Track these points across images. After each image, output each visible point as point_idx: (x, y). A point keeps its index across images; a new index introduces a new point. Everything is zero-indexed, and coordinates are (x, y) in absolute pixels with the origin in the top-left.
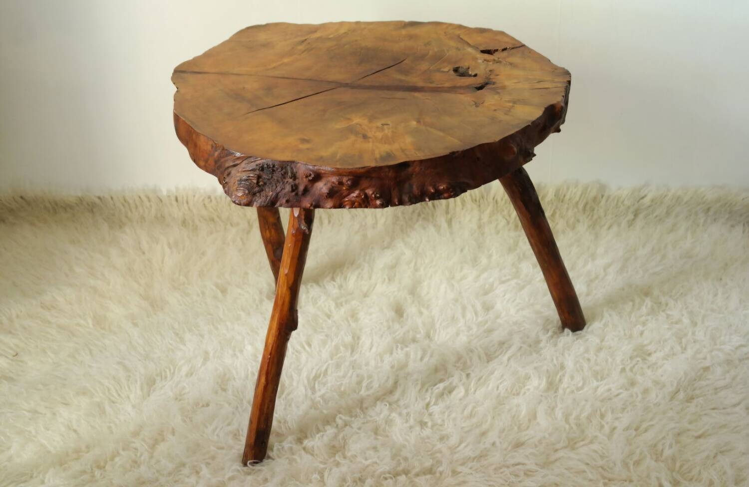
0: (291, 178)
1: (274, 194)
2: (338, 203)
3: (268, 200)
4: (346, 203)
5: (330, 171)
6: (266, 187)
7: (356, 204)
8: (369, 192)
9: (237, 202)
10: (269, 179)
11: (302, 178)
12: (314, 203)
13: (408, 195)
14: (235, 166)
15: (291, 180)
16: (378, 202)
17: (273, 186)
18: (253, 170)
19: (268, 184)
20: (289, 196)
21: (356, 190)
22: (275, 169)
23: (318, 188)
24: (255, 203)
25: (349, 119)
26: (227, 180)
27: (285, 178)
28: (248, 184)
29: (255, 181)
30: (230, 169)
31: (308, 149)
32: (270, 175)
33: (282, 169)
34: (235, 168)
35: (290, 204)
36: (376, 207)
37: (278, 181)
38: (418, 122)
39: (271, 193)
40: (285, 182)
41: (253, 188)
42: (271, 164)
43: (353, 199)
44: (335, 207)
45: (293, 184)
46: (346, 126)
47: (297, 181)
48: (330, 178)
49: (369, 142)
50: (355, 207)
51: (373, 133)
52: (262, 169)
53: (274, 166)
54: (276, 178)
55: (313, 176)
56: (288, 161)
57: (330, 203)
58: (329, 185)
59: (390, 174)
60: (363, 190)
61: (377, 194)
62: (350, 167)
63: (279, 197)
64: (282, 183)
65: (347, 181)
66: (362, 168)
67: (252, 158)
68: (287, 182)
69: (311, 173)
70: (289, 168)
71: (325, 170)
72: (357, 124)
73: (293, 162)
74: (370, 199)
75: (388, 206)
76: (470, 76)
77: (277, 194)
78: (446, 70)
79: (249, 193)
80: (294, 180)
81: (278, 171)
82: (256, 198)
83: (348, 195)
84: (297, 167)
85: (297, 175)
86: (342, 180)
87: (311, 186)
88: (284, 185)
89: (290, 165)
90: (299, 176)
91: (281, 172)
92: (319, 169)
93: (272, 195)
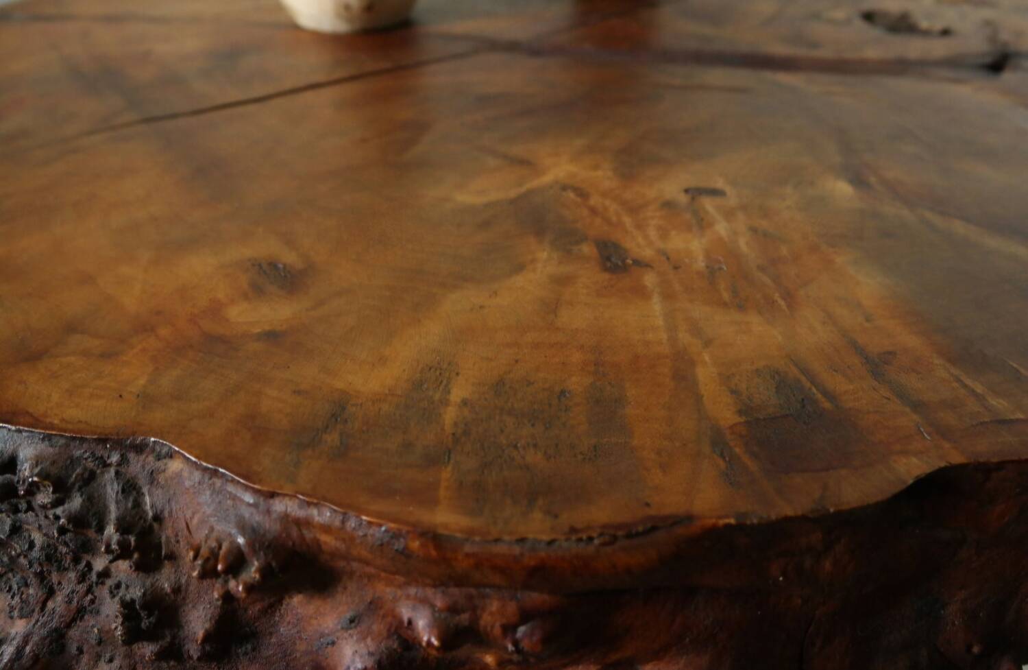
1: (39, 632)
15: (123, 569)
17: (26, 585)
22: (20, 488)
25: (523, 162)
27: (87, 548)
31: (272, 336)
37: (51, 556)
38: (858, 181)
39: (20, 625)
45: (136, 593)
46: (513, 193)
47: (165, 580)
49: (641, 293)
51: (653, 233)
53: (10, 464)
54: (38, 538)
55: (254, 573)
58: (379, 626)
63: (72, 649)
64: (73, 575)
65: (509, 629)
66: (631, 536)
68: (104, 574)
72: (564, 188)
73: (133, 444)
76: (926, 33)
78: (840, 14)
80: (149, 567)
84: (161, 478)
85: (163, 539)
86: (475, 619)
87: (258, 607)
88: (89, 590)
89: (119, 464)
90: (178, 542)
91: (59, 511)
92: (300, 523)
93: (26, 639)
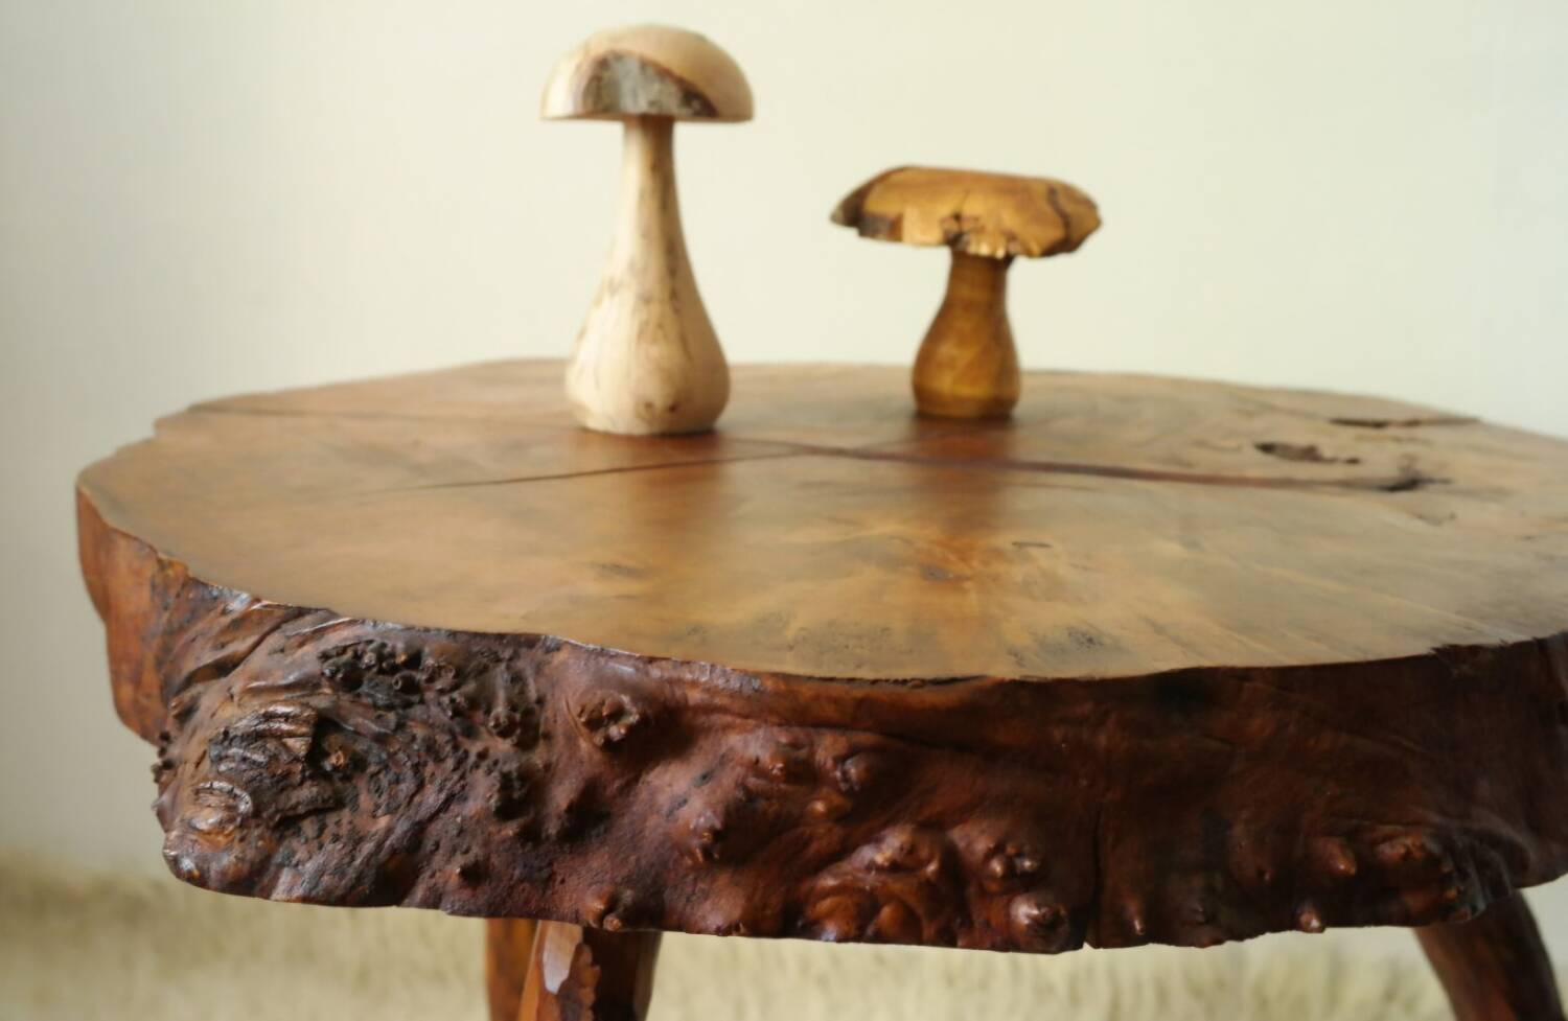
0: (504, 733)
1: (402, 827)
2: (775, 901)
3: (358, 862)
4: (825, 905)
5: (733, 695)
6: (362, 784)
7: (886, 912)
8: (975, 839)
9: (187, 864)
10: (380, 739)
11: (571, 740)
12: (628, 895)
13: (1198, 882)
14: (222, 668)
15: (503, 747)
16: (1024, 911)
17: (398, 781)
18: (308, 685)
19: (373, 769)
20: (486, 844)
21: (890, 822)
22: (421, 677)
23: (663, 800)
24: (285, 877)
25: (852, 522)
26: (174, 751)
27: (471, 733)
28: (259, 757)
29: (298, 745)
30: (198, 688)
31: (626, 598)
32: (392, 717)
33: (460, 677)
34: (224, 681)
35: (484, 894)
36: (1008, 941)
37: (431, 748)
38: (1190, 544)
39: (383, 822)
40: (472, 758)
41: (283, 783)
42: (400, 646)
43: (871, 880)
44: (755, 925)
45: (512, 767)
46: (840, 539)
47: (538, 758)
48: (734, 740)
49: (960, 591)
50: (880, 938)
51: (975, 564)
52: (349, 675)
53: (414, 660)
54: (420, 732)
55: (633, 719)
56: (500, 637)
57: (725, 903)
58: (728, 779)
59: (1103, 740)
60: (935, 825)
61: (1020, 854)
62: (866, 673)
63: (429, 845)
64: (450, 763)
65: (840, 760)
66: (937, 682)
67: (308, 618)
68: (482, 756)
69: (626, 699)
70: (500, 677)
71: (711, 691)
73: (530, 641)
74: (972, 890)
75: (1078, 946)
76: (1334, 461)
77: (419, 830)
78: (1228, 445)
79: (257, 813)
80: (525, 745)
81: (439, 685)
82: (295, 843)
83: (844, 851)
84: (547, 670)
85: (542, 720)
86: (812, 754)
87: (617, 784)
88: (462, 777)
89: (511, 659)
90: (555, 721)
91: (455, 695)
92: (672, 682)
93: (389, 831)
